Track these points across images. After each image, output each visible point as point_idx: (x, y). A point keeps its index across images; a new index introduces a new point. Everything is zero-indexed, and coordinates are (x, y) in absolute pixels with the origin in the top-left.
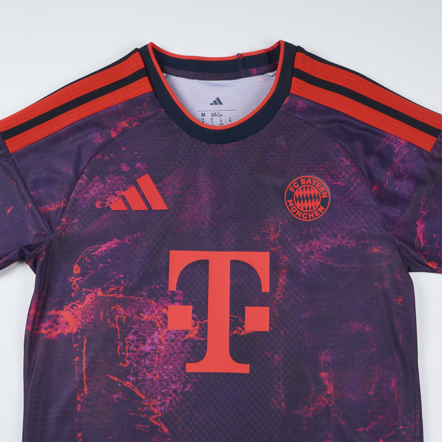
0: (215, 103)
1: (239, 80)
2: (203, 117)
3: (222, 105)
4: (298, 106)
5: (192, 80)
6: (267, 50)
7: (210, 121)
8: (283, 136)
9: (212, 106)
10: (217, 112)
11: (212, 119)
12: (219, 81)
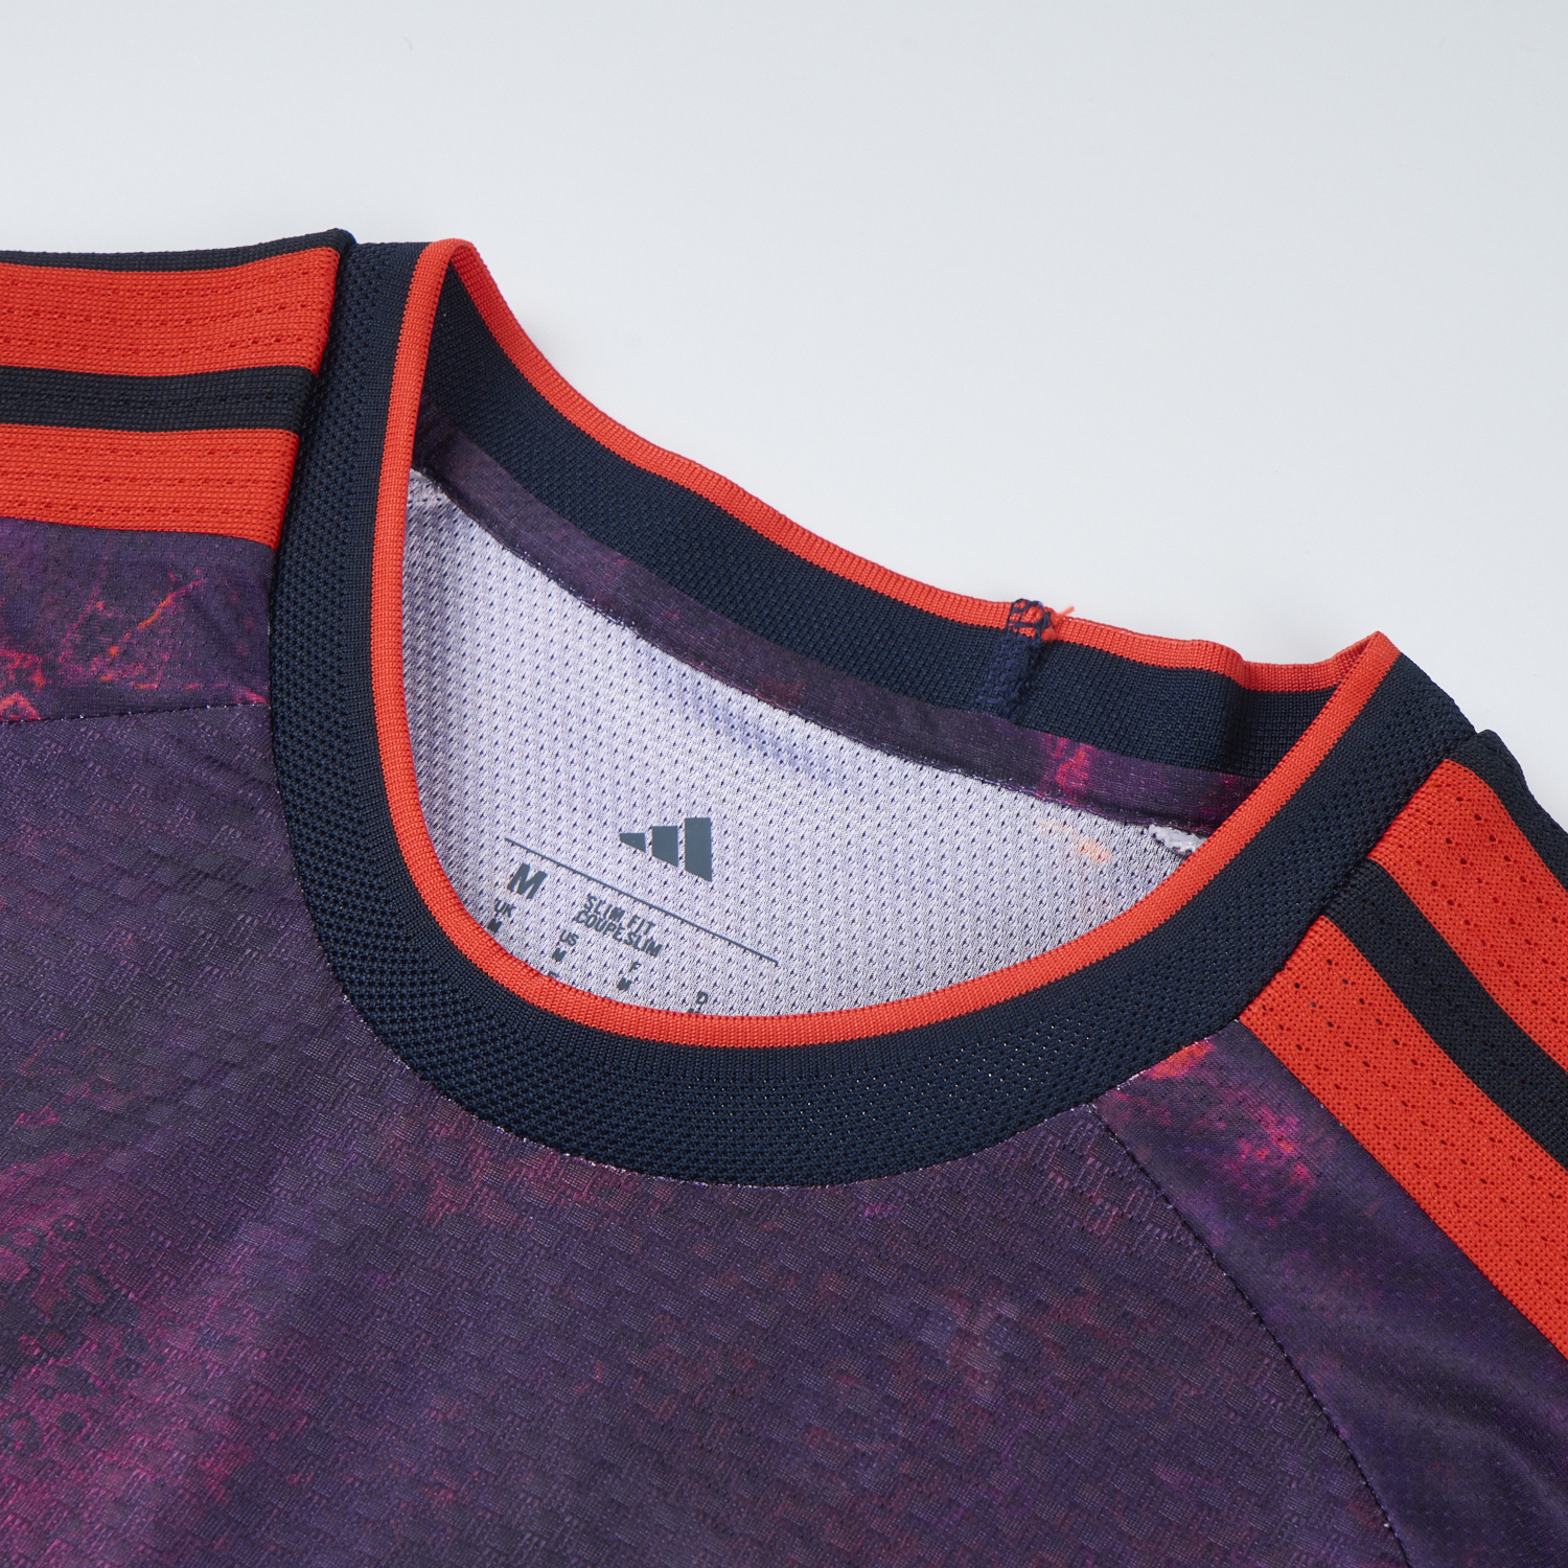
0: (663, 843)
1: (928, 773)
2: (514, 898)
3: (703, 885)
4: (1244, 1146)
5: (599, 620)
6: (1250, 668)
7: (548, 946)
8: (1009, 1310)
9: (625, 851)
10: (639, 909)
11: (571, 939)
12: (780, 715)
